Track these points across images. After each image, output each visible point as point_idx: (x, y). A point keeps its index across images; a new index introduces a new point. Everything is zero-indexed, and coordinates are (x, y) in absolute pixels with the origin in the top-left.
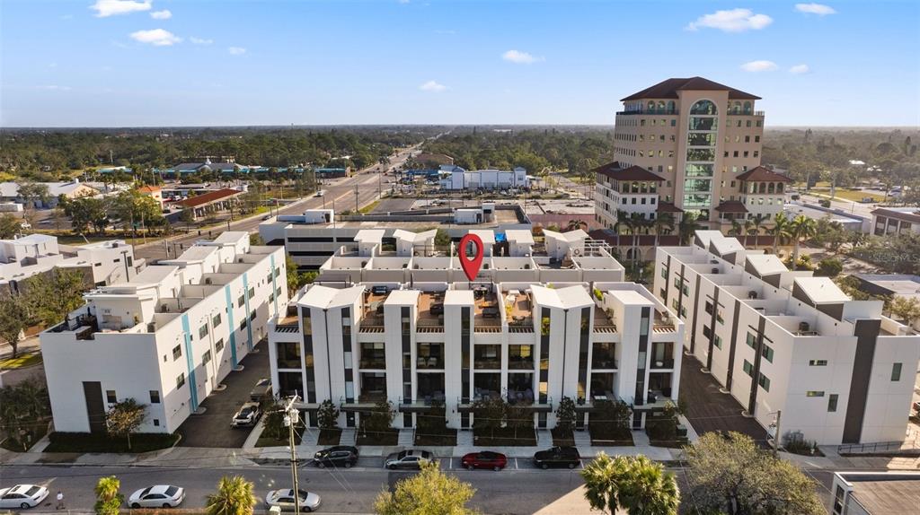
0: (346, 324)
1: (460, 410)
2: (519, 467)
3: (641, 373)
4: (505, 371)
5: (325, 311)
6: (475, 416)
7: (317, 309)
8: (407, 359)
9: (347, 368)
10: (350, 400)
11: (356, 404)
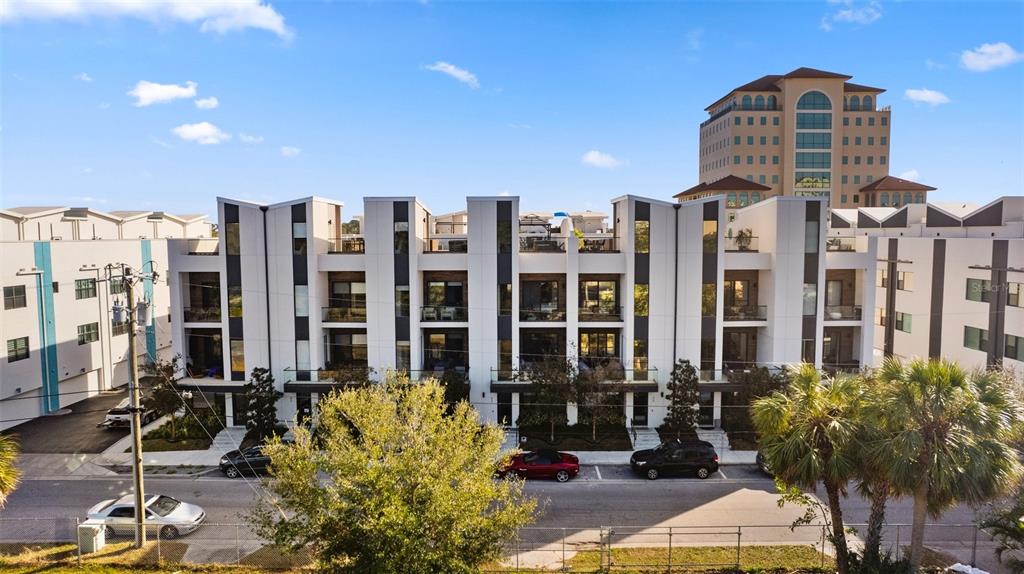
0: (298, 235)
1: (494, 388)
2: (603, 477)
3: (809, 323)
4: (572, 325)
5: (264, 209)
6: (521, 400)
7: (250, 207)
8: (404, 298)
9: (299, 314)
10: (304, 375)
11: (314, 379)
